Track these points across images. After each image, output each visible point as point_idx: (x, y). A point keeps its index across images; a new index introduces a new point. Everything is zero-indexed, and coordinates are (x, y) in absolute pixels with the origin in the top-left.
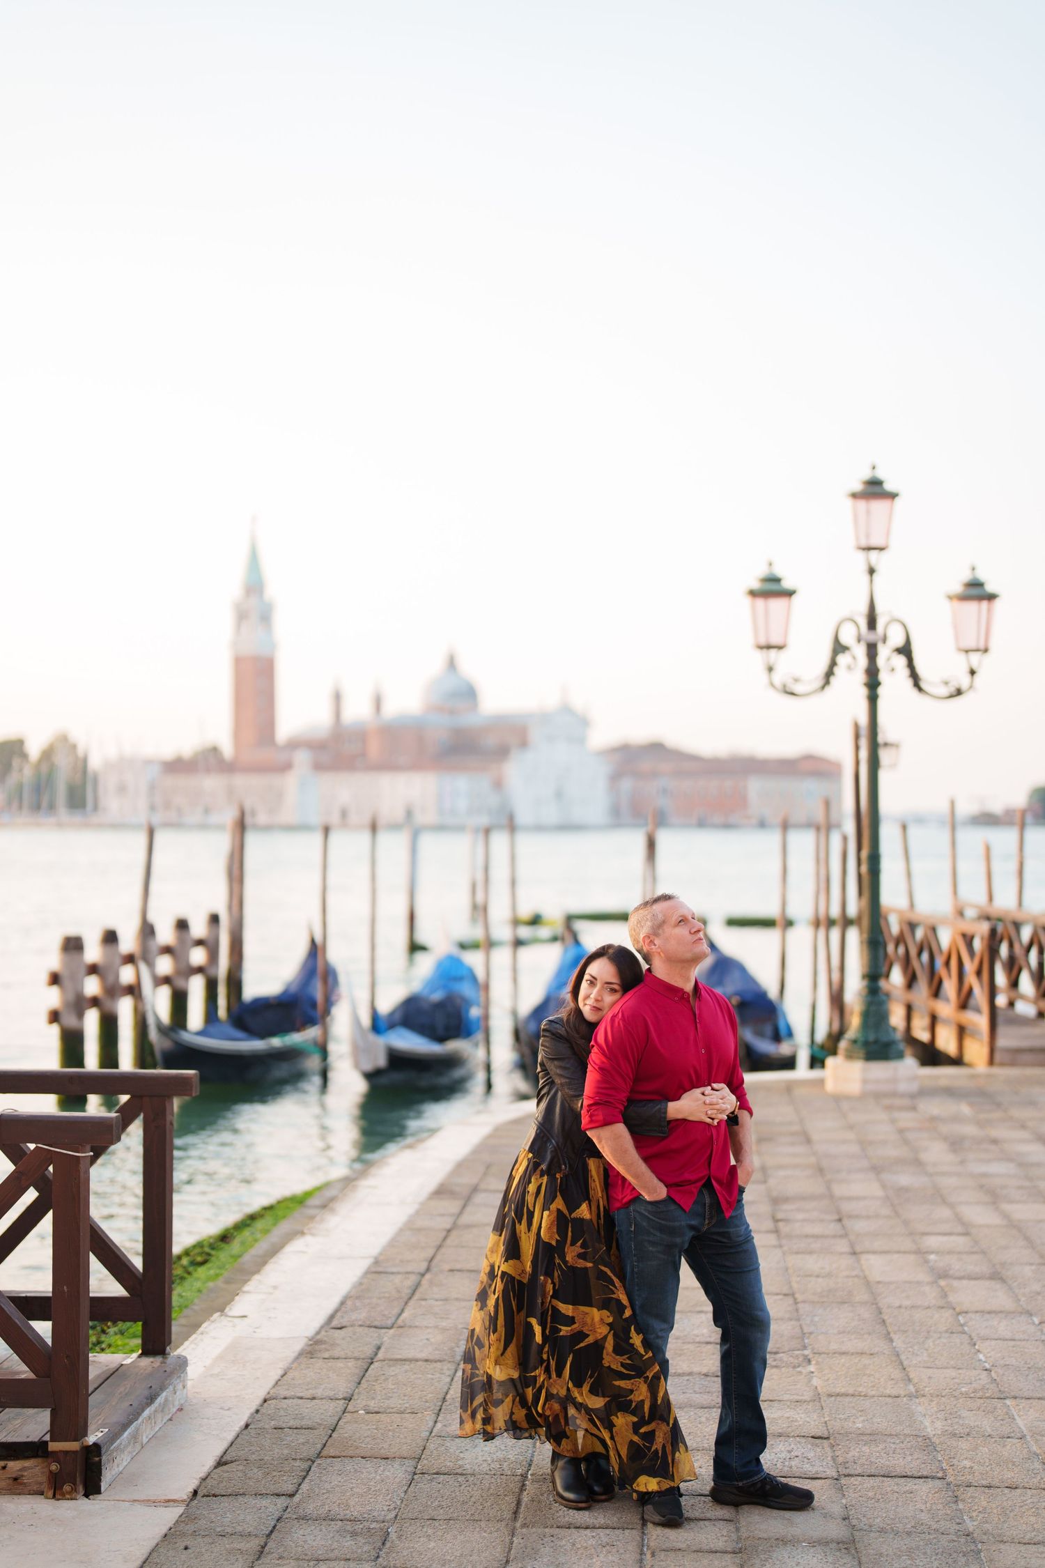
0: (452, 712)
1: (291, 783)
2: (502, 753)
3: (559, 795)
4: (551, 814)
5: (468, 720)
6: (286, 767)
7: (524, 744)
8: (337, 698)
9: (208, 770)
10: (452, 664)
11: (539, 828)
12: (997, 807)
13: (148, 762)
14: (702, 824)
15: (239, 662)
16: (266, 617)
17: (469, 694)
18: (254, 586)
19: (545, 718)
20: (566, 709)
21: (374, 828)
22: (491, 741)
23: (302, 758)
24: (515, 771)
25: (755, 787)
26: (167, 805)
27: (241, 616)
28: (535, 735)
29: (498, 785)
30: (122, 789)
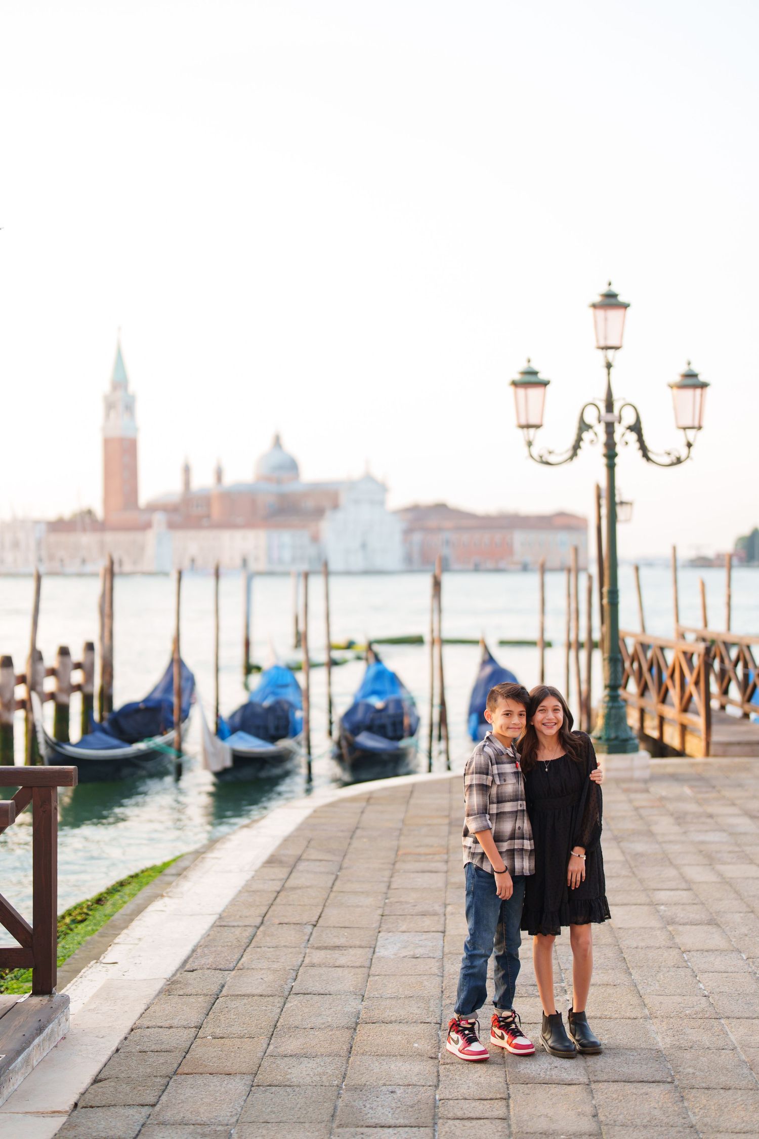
0: (279, 481)
1: (150, 537)
2: (319, 513)
3: (364, 546)
4: (358, 562)
5: (290, 487)
6: (147, 526)
7: (336, 506)
8: (187, 470)
9: (84, 530)
10: (277, 442)
11: (348, 573)
12: (710, 553)
13: (37, 522)
14: (477, 569)
15: (107, 442)
16: (129, 408)
17: (292, 466)
18: (120, 383)
19: (352, 485)
20: (369, 478)
21: (217, 575)
22: (310, 504)
23: (159, 519)
24: (328, 527)
25: (519, 538)
26: (51, 558)
27: (110, 406)
28: (344, 499)
29: (315, 539)
30: (16, 545)
